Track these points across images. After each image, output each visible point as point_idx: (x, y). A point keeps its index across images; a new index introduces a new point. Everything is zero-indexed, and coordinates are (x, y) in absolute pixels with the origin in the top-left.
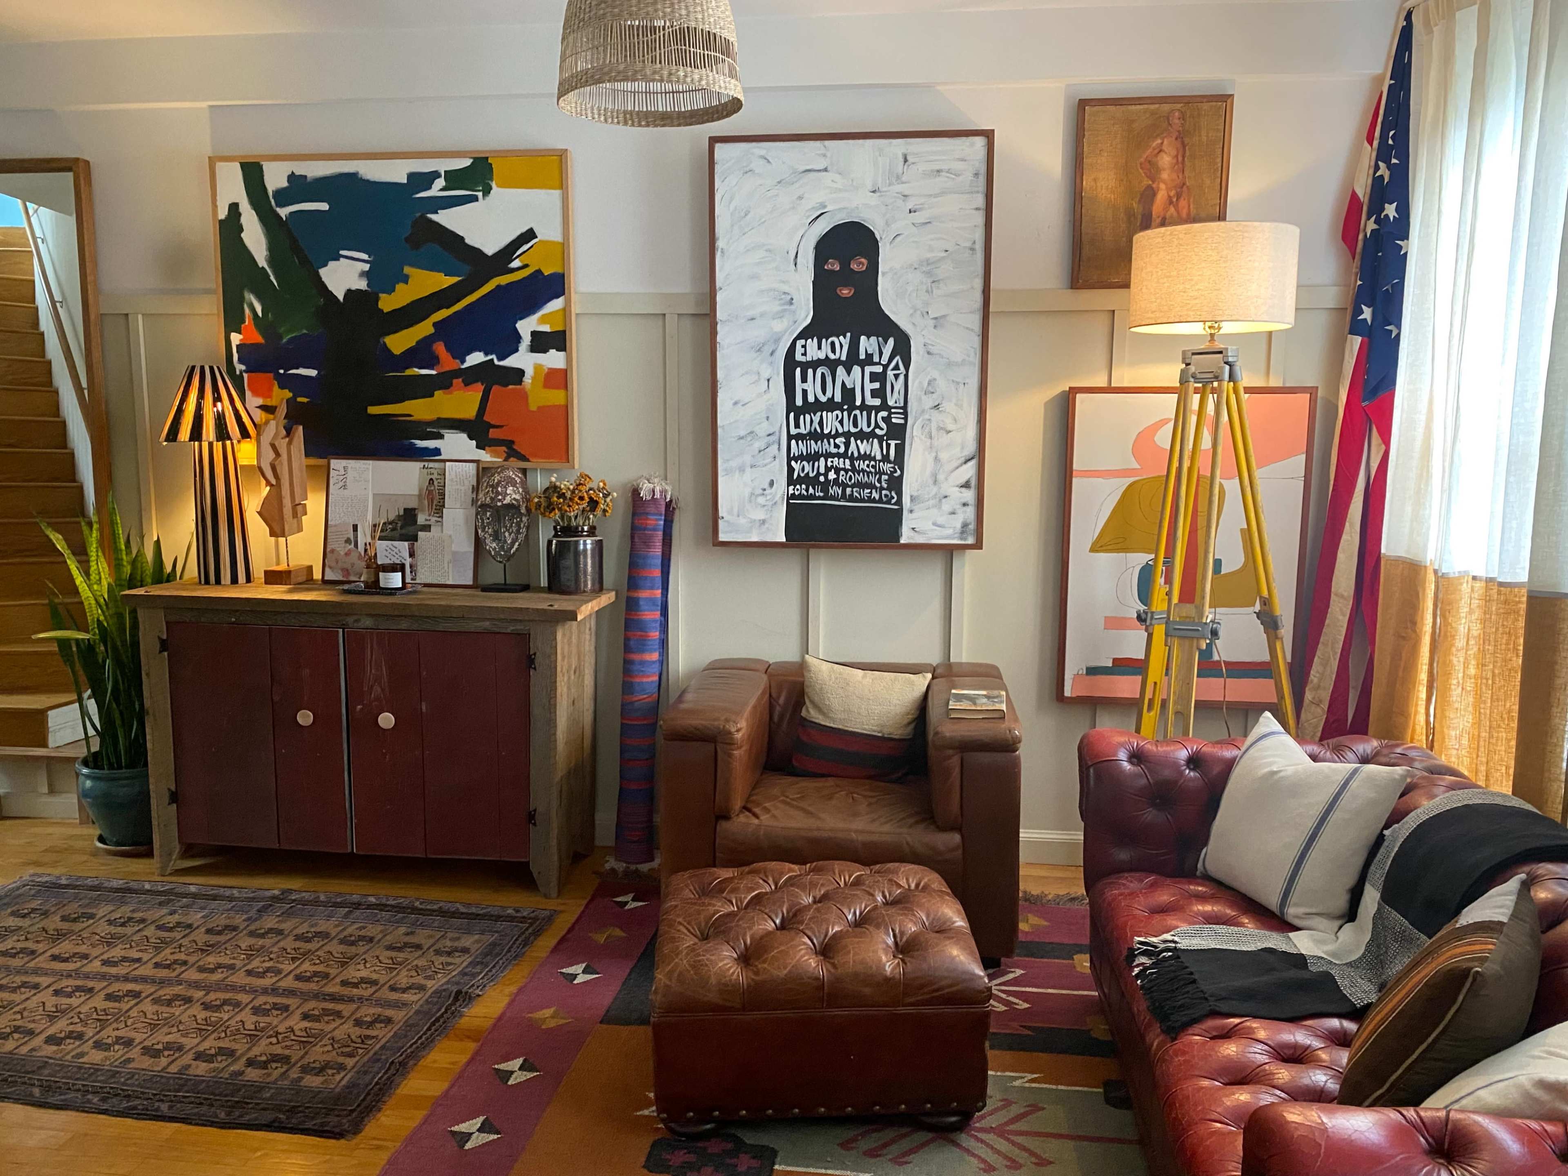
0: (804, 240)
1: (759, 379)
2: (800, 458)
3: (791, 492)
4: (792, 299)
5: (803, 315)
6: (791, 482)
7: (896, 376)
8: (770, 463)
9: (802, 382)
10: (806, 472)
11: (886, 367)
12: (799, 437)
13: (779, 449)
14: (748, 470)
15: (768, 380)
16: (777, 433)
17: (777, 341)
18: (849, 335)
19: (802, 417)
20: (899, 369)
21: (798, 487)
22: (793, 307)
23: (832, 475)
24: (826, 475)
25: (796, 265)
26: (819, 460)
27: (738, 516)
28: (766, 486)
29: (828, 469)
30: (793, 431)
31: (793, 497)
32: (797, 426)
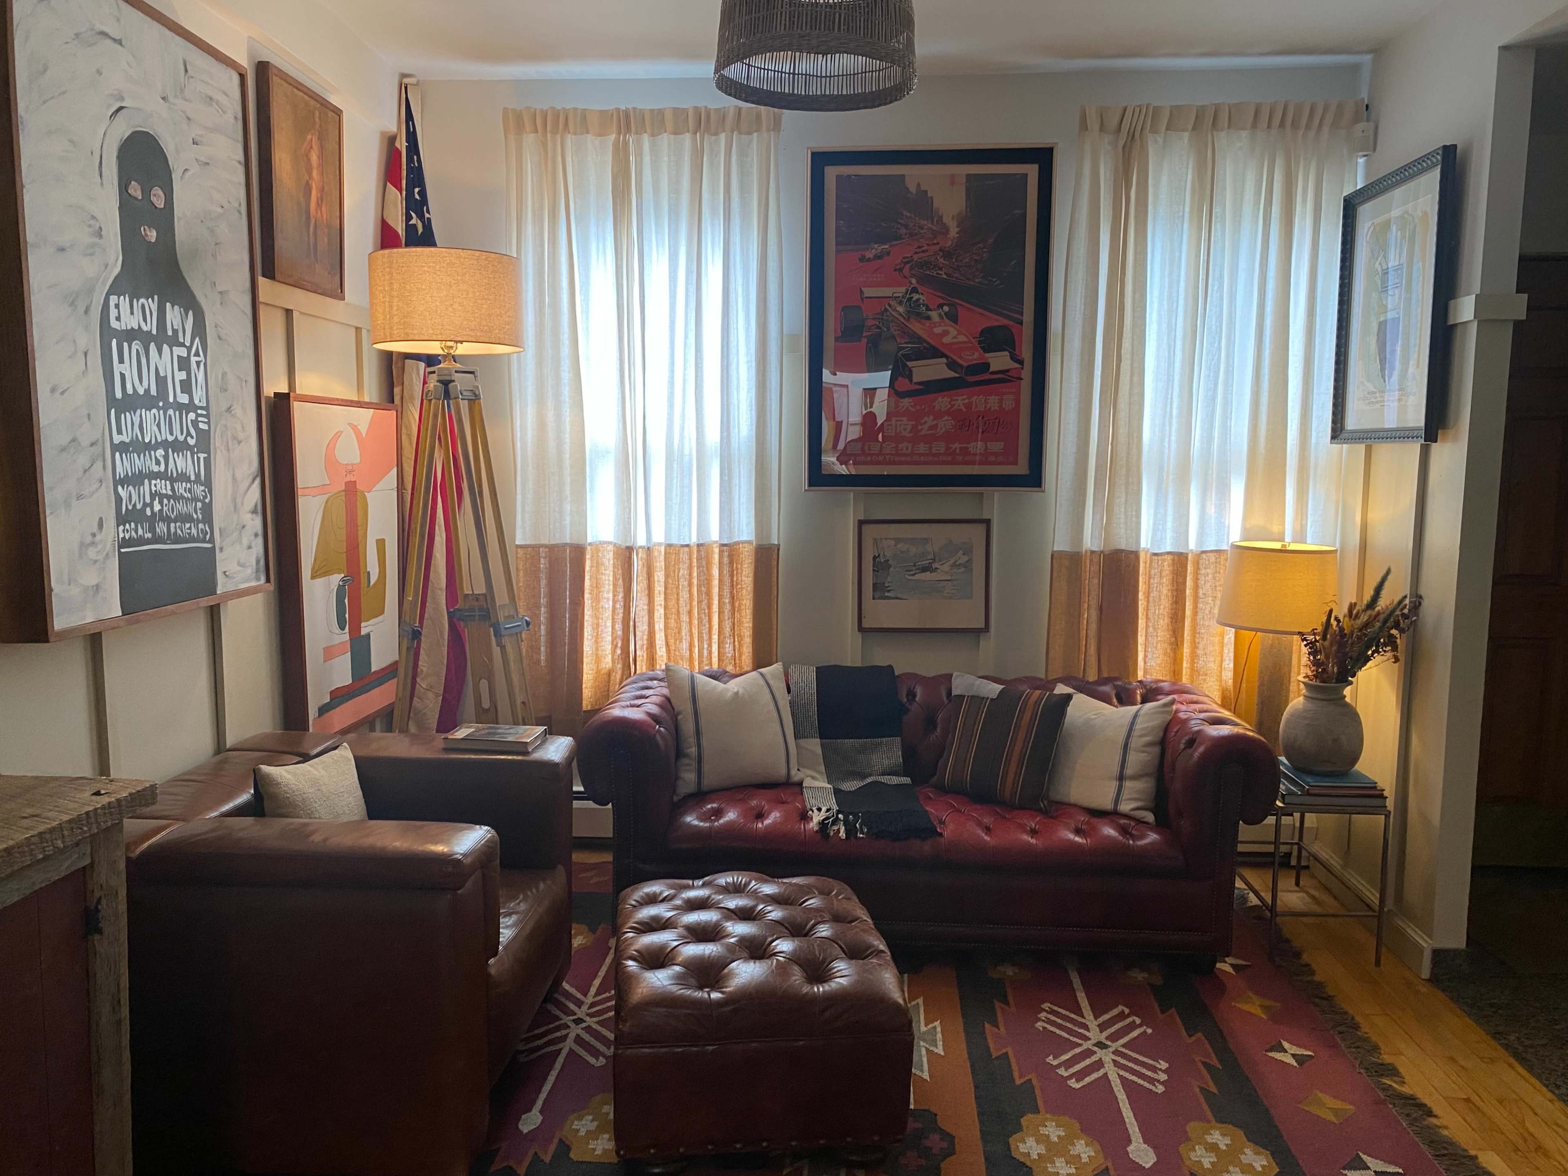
0: (106, 139)
1: (76, 352)
2: (125, 481)
3: (121, 535)
4: (100, 228)
5: (113, 258)
6: (121, 520)
7: (198, 363)
8: (97, 490)
9: (120, 363)
10: (133, 502)
11: (189, 349)
12: (122, 448)
13: (104, 467)
14: (74, 503)
15: (86, 354)
16: (100, 441)
17: (90, 291)
18: (156, 297)
19: (123, 416)
20: (199, 356)
21: (127, 526)
22: (101, 242)
23: (157, 507)
24: (151, 505)
25: (101, 176)
26: (143, 484)
27: (70, 584)
28: (95, 529)
29: (153, 496)
30: (117, 439)
31: (124, 543)
32: (120, 432)
